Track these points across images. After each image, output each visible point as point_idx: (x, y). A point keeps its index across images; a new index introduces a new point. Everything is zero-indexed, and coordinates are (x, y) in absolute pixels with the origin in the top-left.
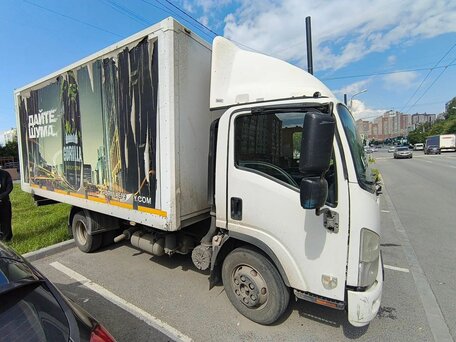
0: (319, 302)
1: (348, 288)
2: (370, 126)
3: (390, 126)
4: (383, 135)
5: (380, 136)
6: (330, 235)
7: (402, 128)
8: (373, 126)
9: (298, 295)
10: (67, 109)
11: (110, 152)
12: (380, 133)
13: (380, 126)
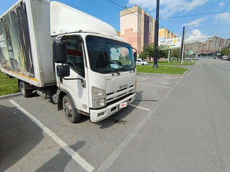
0: (83, 114)
1: (90, 108)
2: (202, 45)
3: (213, 46)
4: (209, 51)
5: (206, 51)
6: (84, 89)
7: (220, 46)
8: (204, 45)
9: (79, 112)
10: (7, 34)
11: (21, 55)
12: (207, 49)
13: (208, 45)
